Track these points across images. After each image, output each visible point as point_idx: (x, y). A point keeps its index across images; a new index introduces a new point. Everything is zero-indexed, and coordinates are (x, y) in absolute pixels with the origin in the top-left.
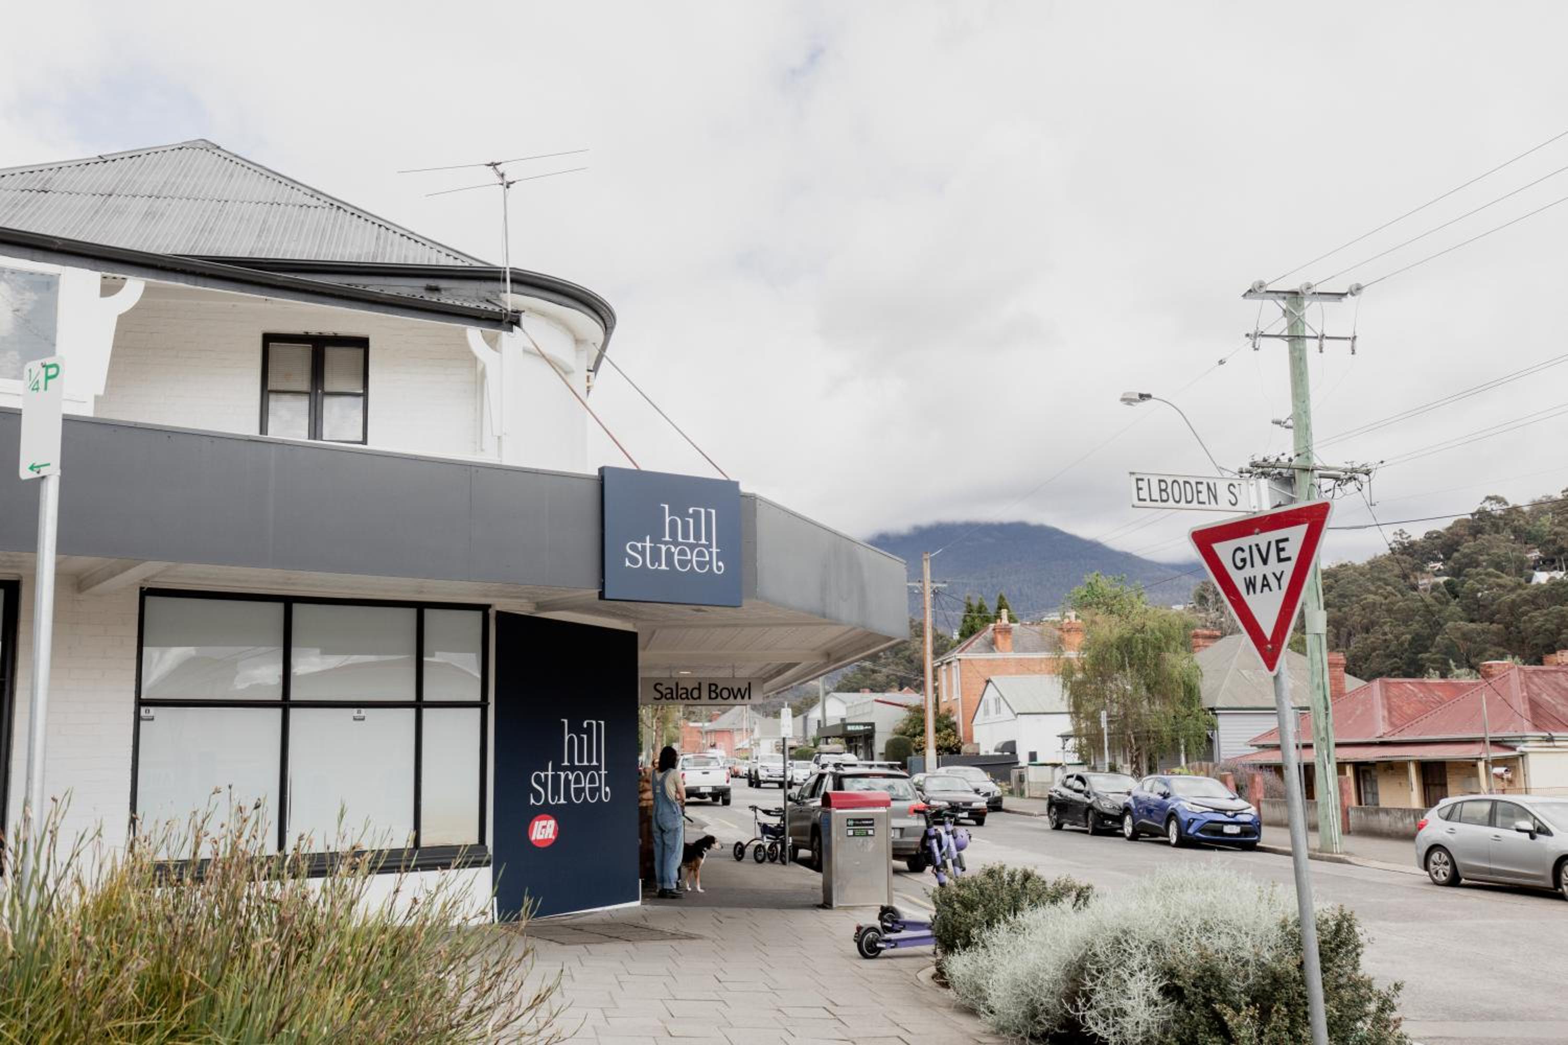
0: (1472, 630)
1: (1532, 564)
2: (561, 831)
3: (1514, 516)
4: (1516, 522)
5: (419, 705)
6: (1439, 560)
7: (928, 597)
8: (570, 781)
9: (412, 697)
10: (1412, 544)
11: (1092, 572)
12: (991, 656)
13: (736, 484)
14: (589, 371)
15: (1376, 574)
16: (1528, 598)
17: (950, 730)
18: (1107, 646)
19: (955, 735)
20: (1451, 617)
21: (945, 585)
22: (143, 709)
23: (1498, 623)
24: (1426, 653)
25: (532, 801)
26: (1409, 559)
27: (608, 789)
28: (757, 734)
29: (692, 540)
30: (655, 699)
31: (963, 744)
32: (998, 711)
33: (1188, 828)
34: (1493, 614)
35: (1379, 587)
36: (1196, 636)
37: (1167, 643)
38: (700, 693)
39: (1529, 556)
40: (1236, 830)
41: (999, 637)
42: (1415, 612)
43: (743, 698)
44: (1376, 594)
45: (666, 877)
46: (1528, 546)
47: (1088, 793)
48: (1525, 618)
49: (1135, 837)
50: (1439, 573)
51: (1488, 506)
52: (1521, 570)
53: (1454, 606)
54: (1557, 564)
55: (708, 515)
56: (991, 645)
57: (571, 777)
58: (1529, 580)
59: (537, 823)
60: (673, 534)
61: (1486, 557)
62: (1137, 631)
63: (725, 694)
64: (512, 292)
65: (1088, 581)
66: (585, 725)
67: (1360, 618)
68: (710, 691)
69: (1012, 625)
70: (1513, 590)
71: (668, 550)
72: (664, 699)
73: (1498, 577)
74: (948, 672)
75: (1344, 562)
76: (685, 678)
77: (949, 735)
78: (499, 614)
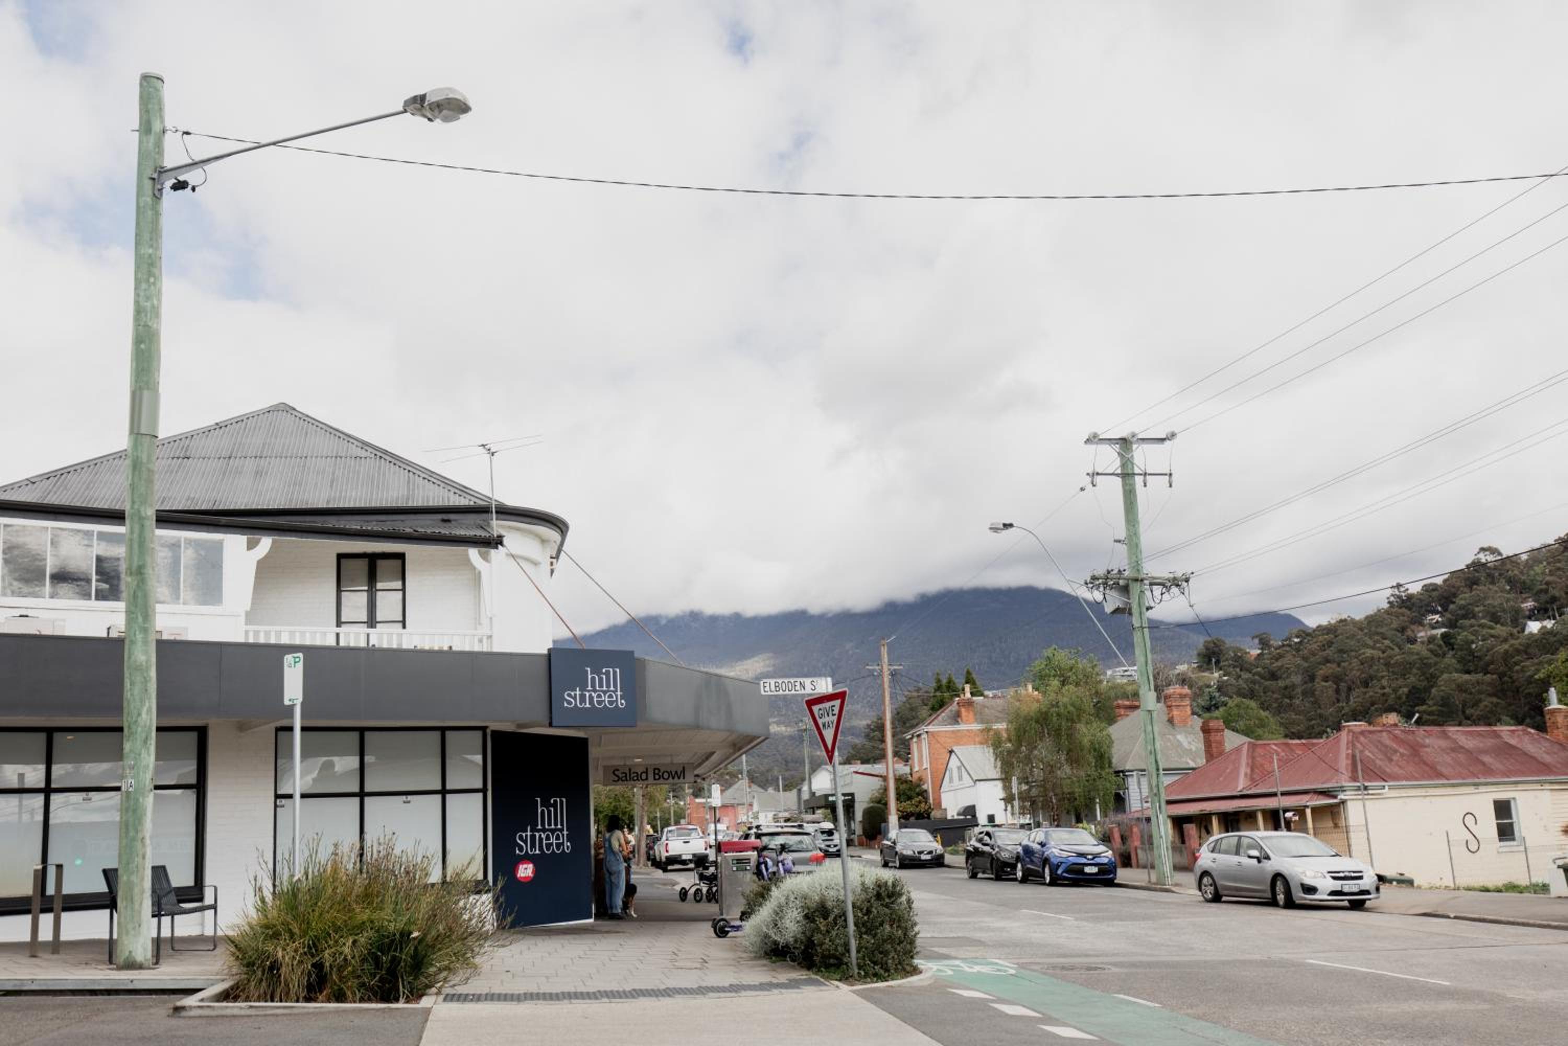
0: (1467, 682)
1: (1527, 613)
2: (536, 872)
3: (1509, 566)
4: (1510, 572)
5: (444, 792)
6: (1437, 612)
7: (887, 679)
8: (542, 839)
9: (439, 787)
10: (1410, 597)
11: (1049, 647)
12: (957, 727)
13: (632, 652)
14: (552, 558)
15: (1373, 629)
16: (1521, 648)
17: (920, 797)
18: (1027, 719)
19: (926, 803)
20: (1447, 669)
21: (901, 667)
22: (278, 801)
23: (1493, 674)
24: (1422, 705)
25: (517, 852)
26: (1409, 612)
27: (569, 844)
28: (756, 808)
29: (605, 688)
30: (614, 781)
31: (933, 809)
32: (960, 778)
33: (1057, 869)
34: (1488, 664)
35: (1377, 642)
36: (1118, 707)
37: (1079, 716)
38: (647, 776)
39: (1524, 605)
40: (1094, 870)
41: (963, 710)
42: (1412, 664)
43: (679, 778)
44: (1373, 648)
45: (614, 905)
46: (1524, 596)
47: (993, 846)
48: (1517, 668)
49: (1024, 880)
50: (1437, 625)
51: (1483, 558)
52: (1516, 620)
53: (1450, 659)
54: (1551, 613)
55: (615, 673)
56: (956, 718)
57: (543, 836)
58: (1523, 630)
59: (521, 866)
60: (593, 685)
61: (1481, 608)
62: (1053, 706)
63: (666, 775)
64: (497, 519)
65: (1046, 654)
66: (552, 802)
67: (1358, 674)
68: (654, 774)
69: (975, 698)
70: (1505, 640)
71: (590, 695)
72: (620, 782)
73: (1491, 628)
74: (919, 743)
75: (1344, 616)
76: (639, 765)
77: (920, 802)
78: (494, 733)
